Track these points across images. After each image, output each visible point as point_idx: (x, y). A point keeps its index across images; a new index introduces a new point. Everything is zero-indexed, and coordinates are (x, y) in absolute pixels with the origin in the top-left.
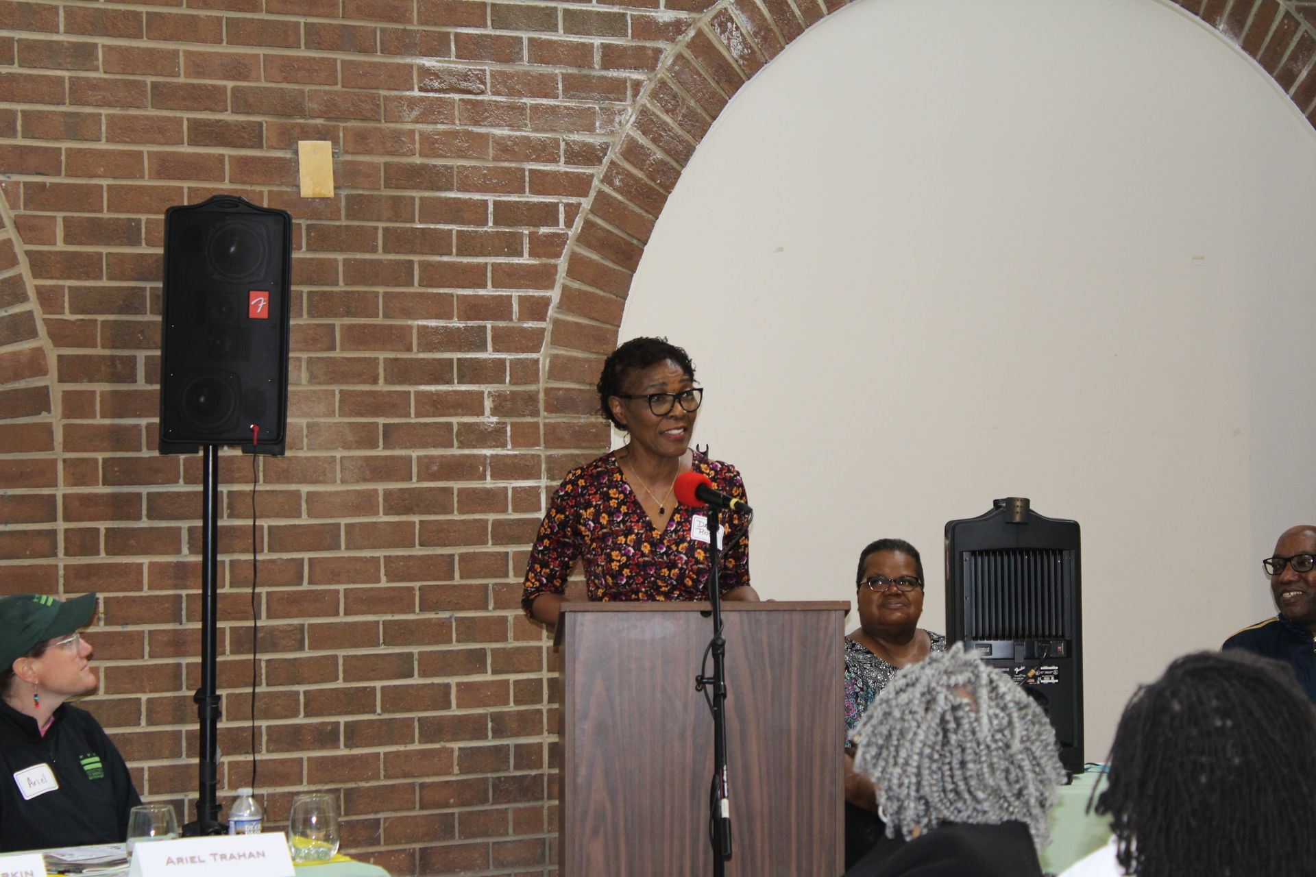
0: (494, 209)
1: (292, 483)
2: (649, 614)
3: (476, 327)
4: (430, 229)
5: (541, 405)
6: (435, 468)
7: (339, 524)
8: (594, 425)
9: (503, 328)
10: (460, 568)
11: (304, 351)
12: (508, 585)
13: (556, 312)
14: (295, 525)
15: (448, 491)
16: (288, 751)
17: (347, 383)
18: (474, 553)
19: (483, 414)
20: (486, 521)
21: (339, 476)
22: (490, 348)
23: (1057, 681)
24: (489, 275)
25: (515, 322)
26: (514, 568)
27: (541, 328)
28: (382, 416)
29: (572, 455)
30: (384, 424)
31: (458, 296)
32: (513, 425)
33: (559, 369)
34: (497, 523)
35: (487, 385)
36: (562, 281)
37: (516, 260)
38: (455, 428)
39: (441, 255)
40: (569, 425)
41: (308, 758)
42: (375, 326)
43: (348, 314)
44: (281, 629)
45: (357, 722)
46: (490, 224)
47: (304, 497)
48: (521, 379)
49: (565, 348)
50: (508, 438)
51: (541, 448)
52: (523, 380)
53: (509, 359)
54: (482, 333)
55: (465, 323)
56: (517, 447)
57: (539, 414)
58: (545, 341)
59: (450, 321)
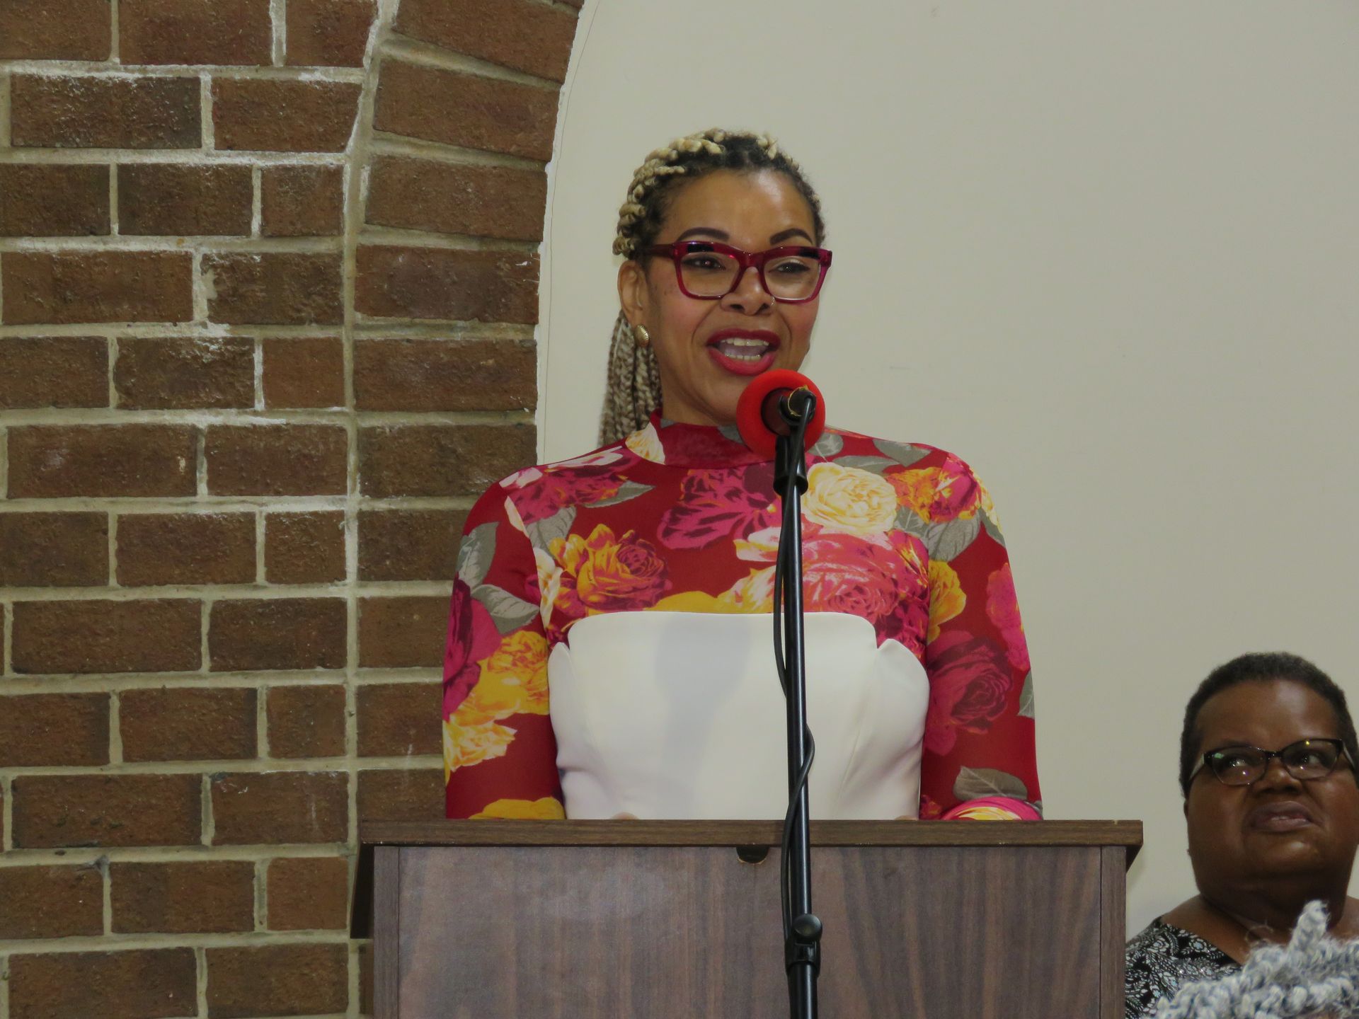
2: (594, 855)
3: (173, 81)
5: (347, 295)
6: (57, 461)
8: (490, 348)
9: (245, 84)
10: (122, 732)
12: (256, 776)
13: (388, 42)
15: (95, 523)
18: (163, 691)
19: (187, 316)
20: (197, 605)
22: (208, 139)
25: (277, 71)
26: (271, 735)
27: (349, 85)
29: (431, 430)
32: (268, 346)
33: (396, 194)
34: (224, 612)
35: (199, 238)
38: (113, 354)
40: (423, 348)
48: (292, 223)
49: (412, 139)
50: (256, 382)
51: (345, 409)
52: (299, 226)
53: (261, 169)
54: (186, 98)
55: (139, 71)
56: (280, 406)
57: (342, 316)
58: (358, 119)
59: (101, 65)
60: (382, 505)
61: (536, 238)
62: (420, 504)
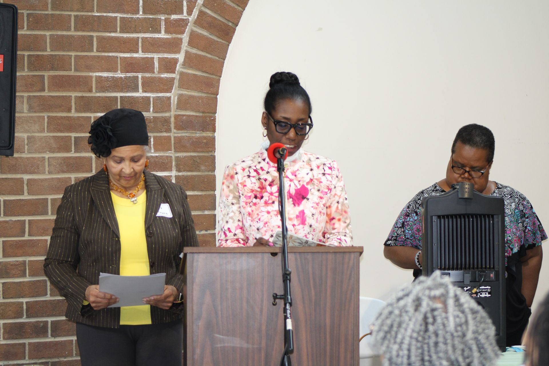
0: (143, 3)
1: (18, 173)
2: (238, 255)
3: (132, 77)
4: (103, 16)
5: (172, 126)
7: (47, 199)
8: (205, 138)
9: (149, 78)
11: (26, 91)
13: (181, 68)
14: (20, 199)
16: (16, 339)
17: (52, 112)
21: (47, 169)
22: (140, 90)
23: (490, 295)
24: (140, 44)
25: (156, 74)
27: (172, 78)
28: (74, 132)
29: (191, 156)
30: (75, 137)
31: (120, 58)
32: (155, 138)
33: (183, 103)
36: (185, 48)
37: (156, 36)
39: (110, 32)
40: (189, 138)
41: (29, 343)
42: (69, 76)
43: (53, 69)
44: (12, 263)
45: (58, 321)
46: (141, 13)
47: (25, 182)
48: (160, 109)
49: (187, 90)
50: (152, 146)
51: (172, 152)
52: (161, 110)
53: (153, 97)
54: (135, 81)
55: (125, 74)
56: (157, 151)
57: (171, 130)
58: (174, 85)
59: (116, 73)
60: (180, 174)
61: (216, 113)
62: (189, 174)
